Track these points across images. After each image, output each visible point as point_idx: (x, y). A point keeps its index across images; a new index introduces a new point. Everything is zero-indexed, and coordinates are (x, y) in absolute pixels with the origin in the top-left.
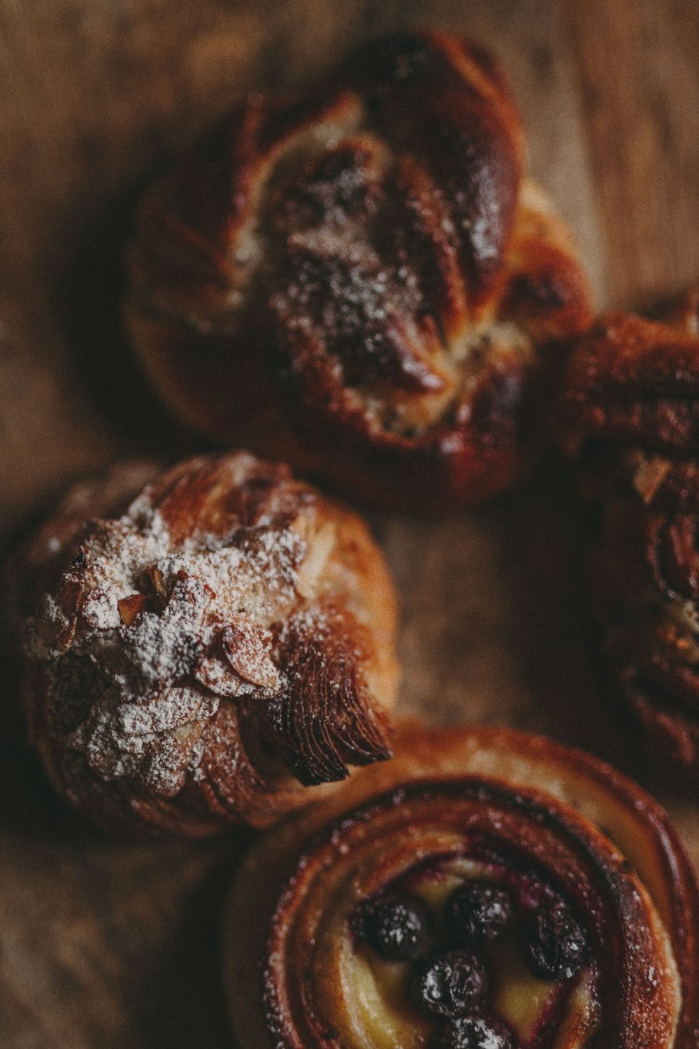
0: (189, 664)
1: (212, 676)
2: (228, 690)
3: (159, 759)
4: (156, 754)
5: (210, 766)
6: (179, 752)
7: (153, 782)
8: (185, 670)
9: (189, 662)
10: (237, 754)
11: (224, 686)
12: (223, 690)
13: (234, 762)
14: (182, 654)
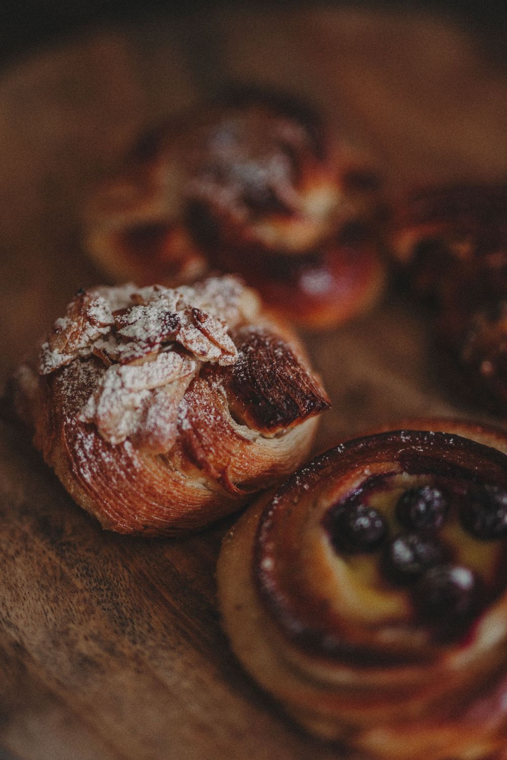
1: (189, 338)
3: (154, 409)
4: (151, 406)
5: (194, 419)
6: (170, 403)
7: (151, 430)
8: (169, 330)
10: (213, 410)
11: (198, 345)
12: (198, 348)
13: (212, 417)
14: (165, 321)
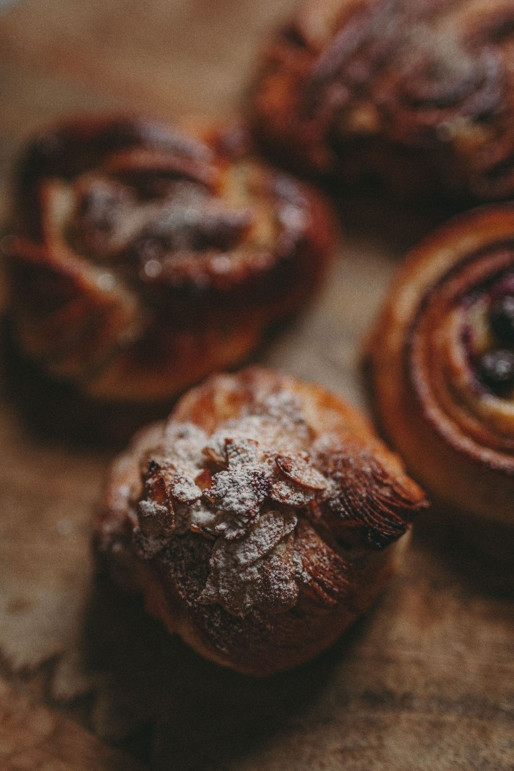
0: (265, 489)
1: (283, 493)
2: (298, 499)
3: (274, 576)
4: (270, 573)
5: (311, 568)
6: (286, 564)
7: (277, 596)
8: (263, 494)
9: (264, 488)
10: (325, 551)
11: (294, 497)
12: (295, 501)
13: (325, 558)
14: (256, 485)
